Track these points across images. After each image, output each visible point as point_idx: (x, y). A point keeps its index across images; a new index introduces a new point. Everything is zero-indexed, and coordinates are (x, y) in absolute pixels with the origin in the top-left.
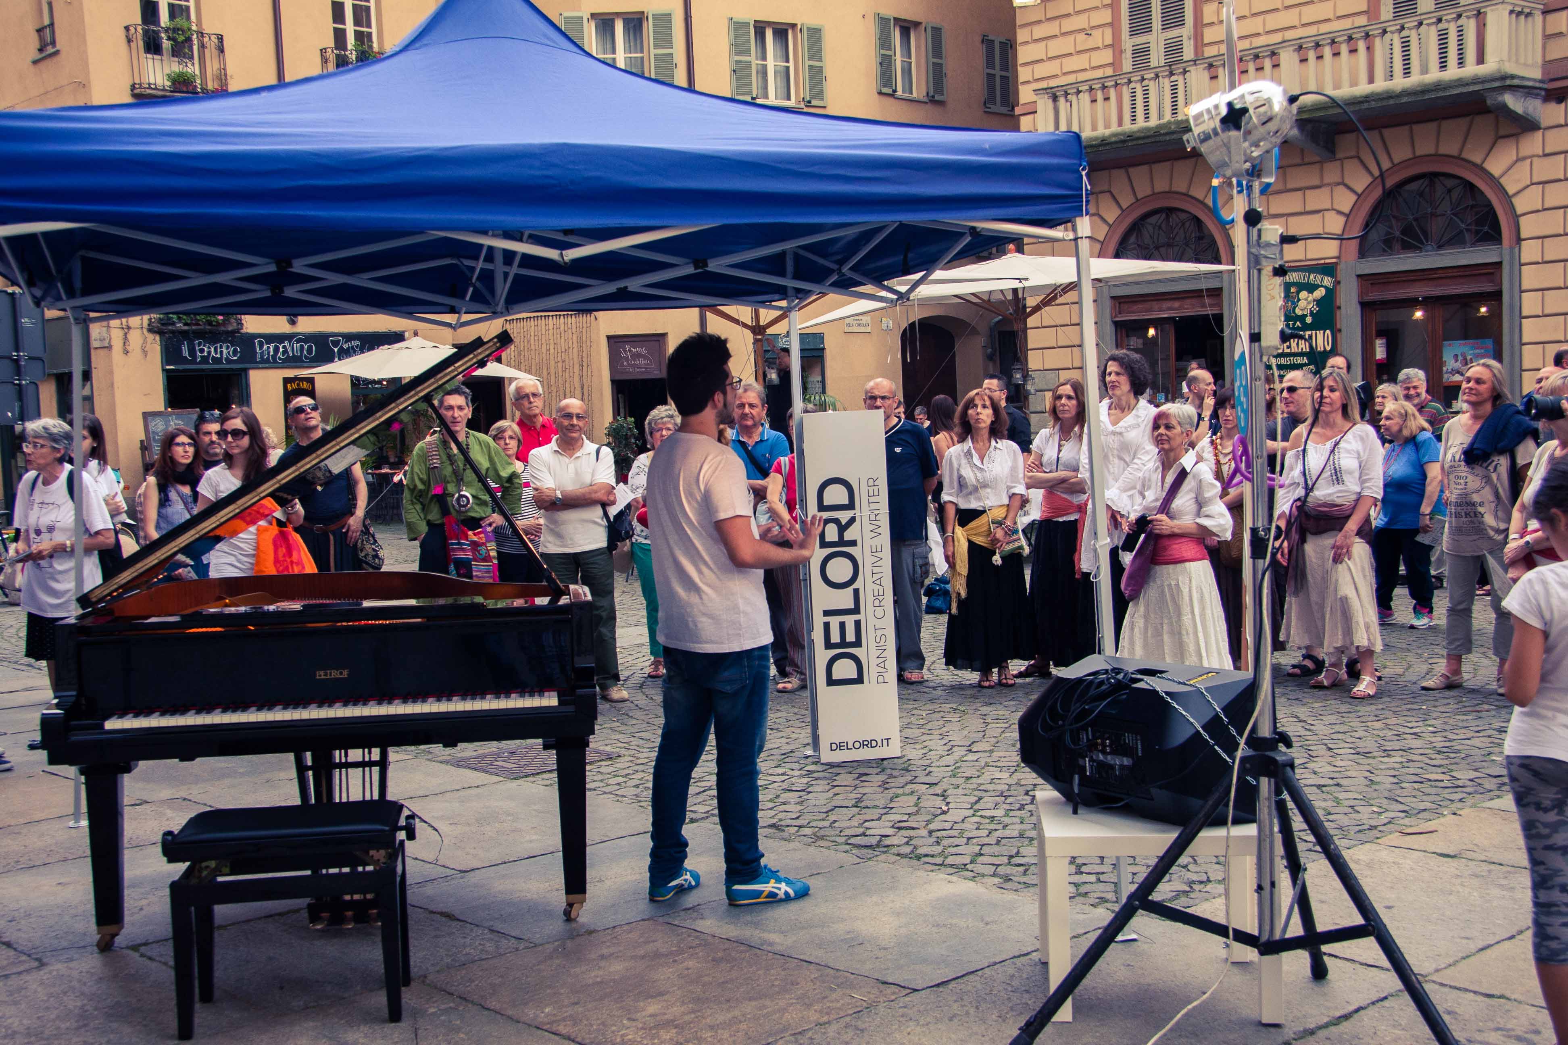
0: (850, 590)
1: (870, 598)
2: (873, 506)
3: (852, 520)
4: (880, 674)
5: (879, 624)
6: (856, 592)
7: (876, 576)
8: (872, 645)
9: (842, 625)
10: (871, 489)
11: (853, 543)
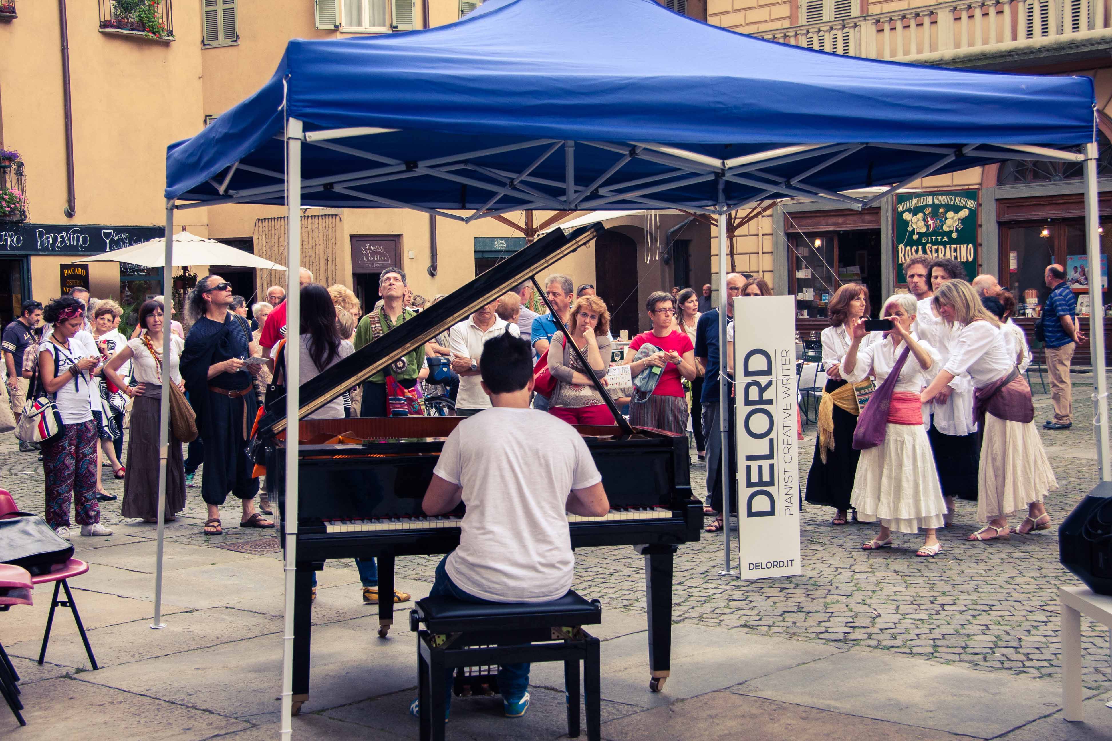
0: (766, 440)
1: (781, 446)
2: (785, 373)
3: (770, 383)
4: (787, 508)
5: (788, 467)
6: (771, 441)
7: (787, 429)
8: (782, 484)
9: (760, 468)
10: (784, 358)
11: (770, 402)
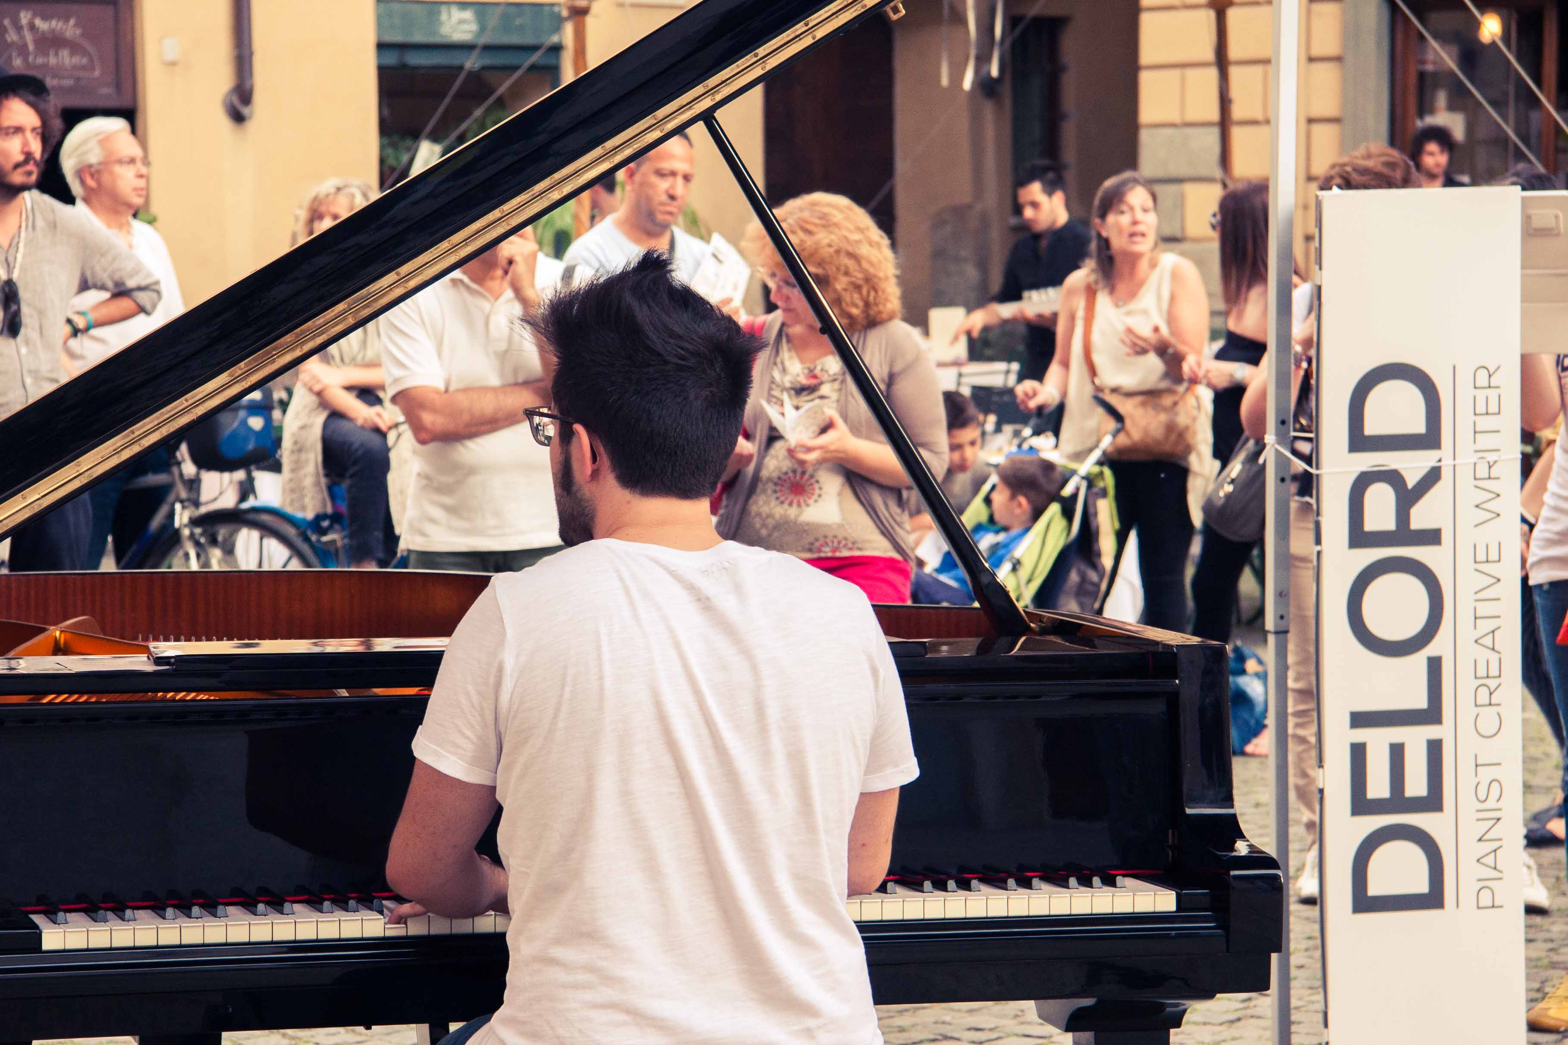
0: (1418, 661)
1: (1467, 683)
2: (1484, 441)
3: (1433, 476)
4: (1484, 885)
5: (1488, 751)
6: (1435, 665)
7: (1485, 626)
8: (1468, 806)
9: (1397, 752)
10: (1481, 395)
11: (1432, 537)
